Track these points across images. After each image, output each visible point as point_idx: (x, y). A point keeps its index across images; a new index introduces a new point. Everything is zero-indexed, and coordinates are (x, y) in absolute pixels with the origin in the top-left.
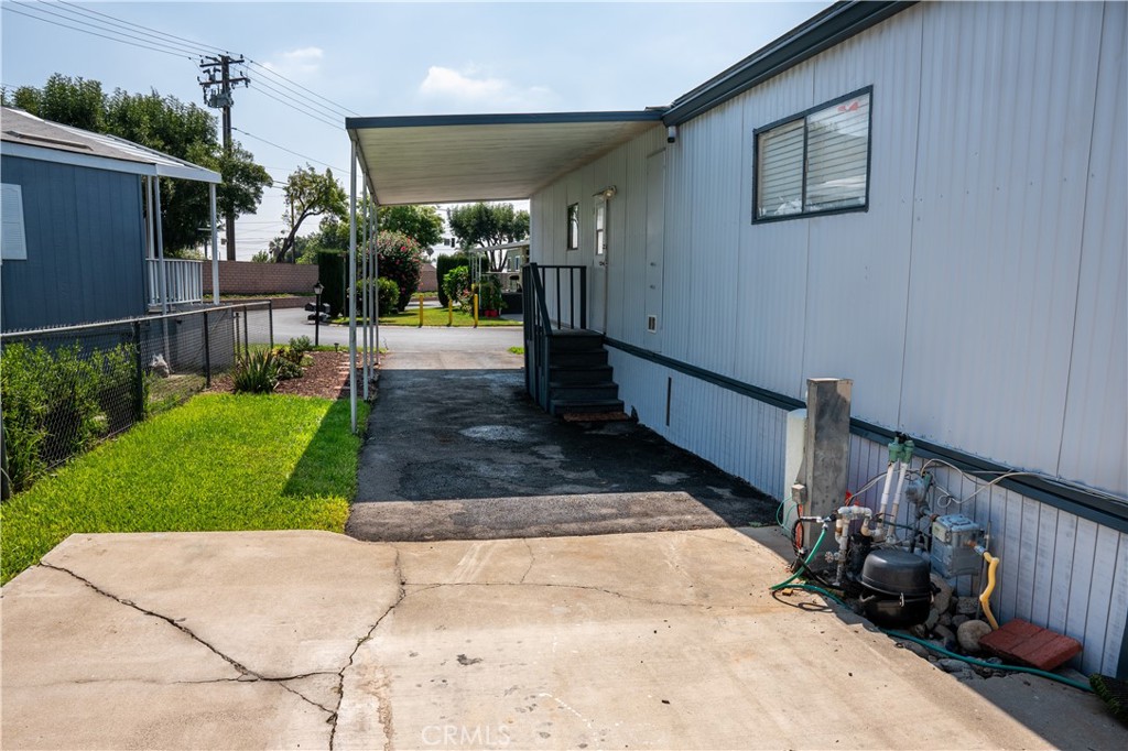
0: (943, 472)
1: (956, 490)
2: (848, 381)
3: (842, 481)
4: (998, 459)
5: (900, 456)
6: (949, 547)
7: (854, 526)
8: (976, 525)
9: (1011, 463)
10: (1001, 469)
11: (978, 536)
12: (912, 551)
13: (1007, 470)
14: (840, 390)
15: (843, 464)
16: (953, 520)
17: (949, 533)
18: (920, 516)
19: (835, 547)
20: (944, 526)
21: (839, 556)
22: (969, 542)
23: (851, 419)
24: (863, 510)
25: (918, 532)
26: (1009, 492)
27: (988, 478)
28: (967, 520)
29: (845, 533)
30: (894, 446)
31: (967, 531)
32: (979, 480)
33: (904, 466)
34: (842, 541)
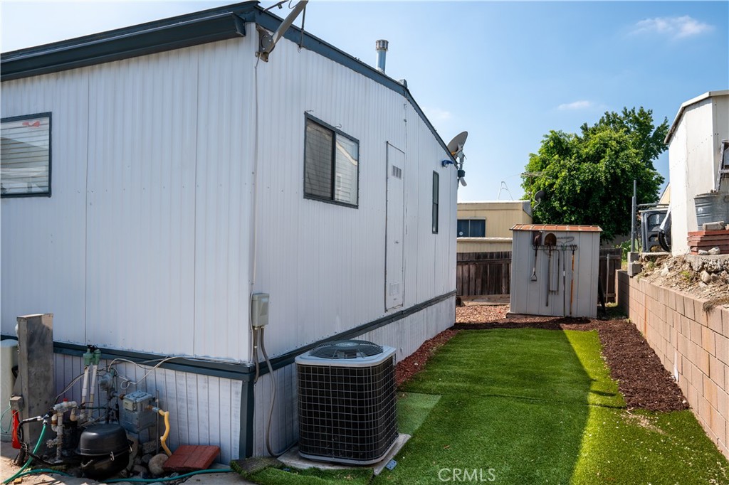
0: (122, 366)
1: (131, 375)
2: (49, 314)
3: (51, 386)
4: (157, 352)
5: (93, 361)
6: (136, 413)
7: (66, 416)
8: (150, 395)
9: (165, 352)
10: (159, 357)
11: (152, 401)
12: (108, 422)
13: (164, 357)
14: (44, 322)
15: (51, 374)
16: (136, 395)
17: (135, 404)
18: (110, 398)
19: (54, 435)
20: (131, 400)
21: (57, 440)
22: (148, 406)
23: (54, 343)
24: (70, 403)
25: (110, 409)
26: (167, 370)
27: (153, 365)
28: (144, 393)
29: (60, 422)
30: (87, 355)
31: (146, 400)
32: (147, 367)
33: (96, 367)
34: (58, 430)
